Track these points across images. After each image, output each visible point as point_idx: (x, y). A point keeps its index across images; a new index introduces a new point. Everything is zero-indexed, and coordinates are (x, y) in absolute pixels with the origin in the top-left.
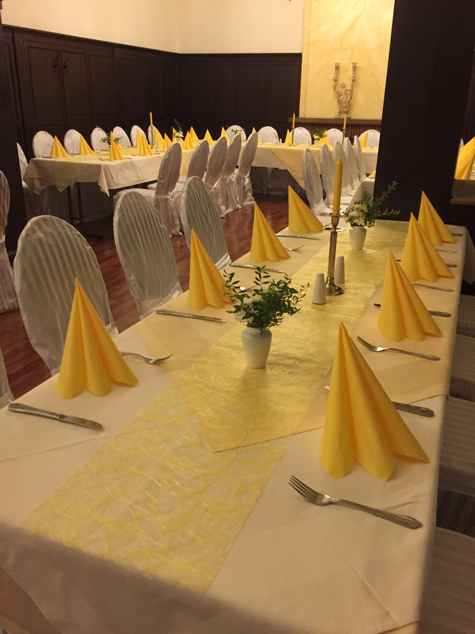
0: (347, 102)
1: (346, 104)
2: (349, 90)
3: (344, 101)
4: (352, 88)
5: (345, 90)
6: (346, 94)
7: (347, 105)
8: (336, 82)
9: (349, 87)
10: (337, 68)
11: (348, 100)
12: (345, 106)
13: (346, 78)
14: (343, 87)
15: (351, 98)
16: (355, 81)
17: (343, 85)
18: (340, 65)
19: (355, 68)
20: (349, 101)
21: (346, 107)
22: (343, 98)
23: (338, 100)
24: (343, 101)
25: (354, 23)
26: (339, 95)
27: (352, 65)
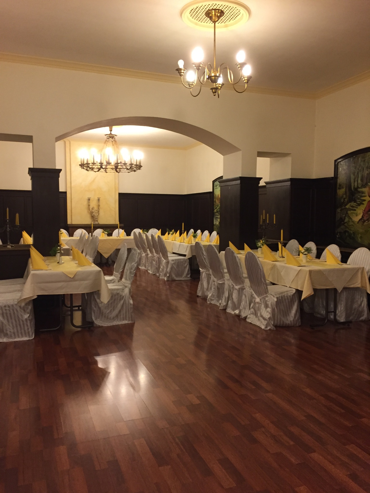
1: (96, 217)
2: (97, 210)
5: (95, 210)
6: (95, 212)
8: (89, 206)
9: (96, 208)
13: (93, 204)
15: (99, 214)
16: (100, 206)
18: (91, 199)
19: (99, 200)
20: (98, 216)
21: (97, 219)
23: (91, 215)
25: (94, 179)
26: (91, 213)
27: (97, 199)
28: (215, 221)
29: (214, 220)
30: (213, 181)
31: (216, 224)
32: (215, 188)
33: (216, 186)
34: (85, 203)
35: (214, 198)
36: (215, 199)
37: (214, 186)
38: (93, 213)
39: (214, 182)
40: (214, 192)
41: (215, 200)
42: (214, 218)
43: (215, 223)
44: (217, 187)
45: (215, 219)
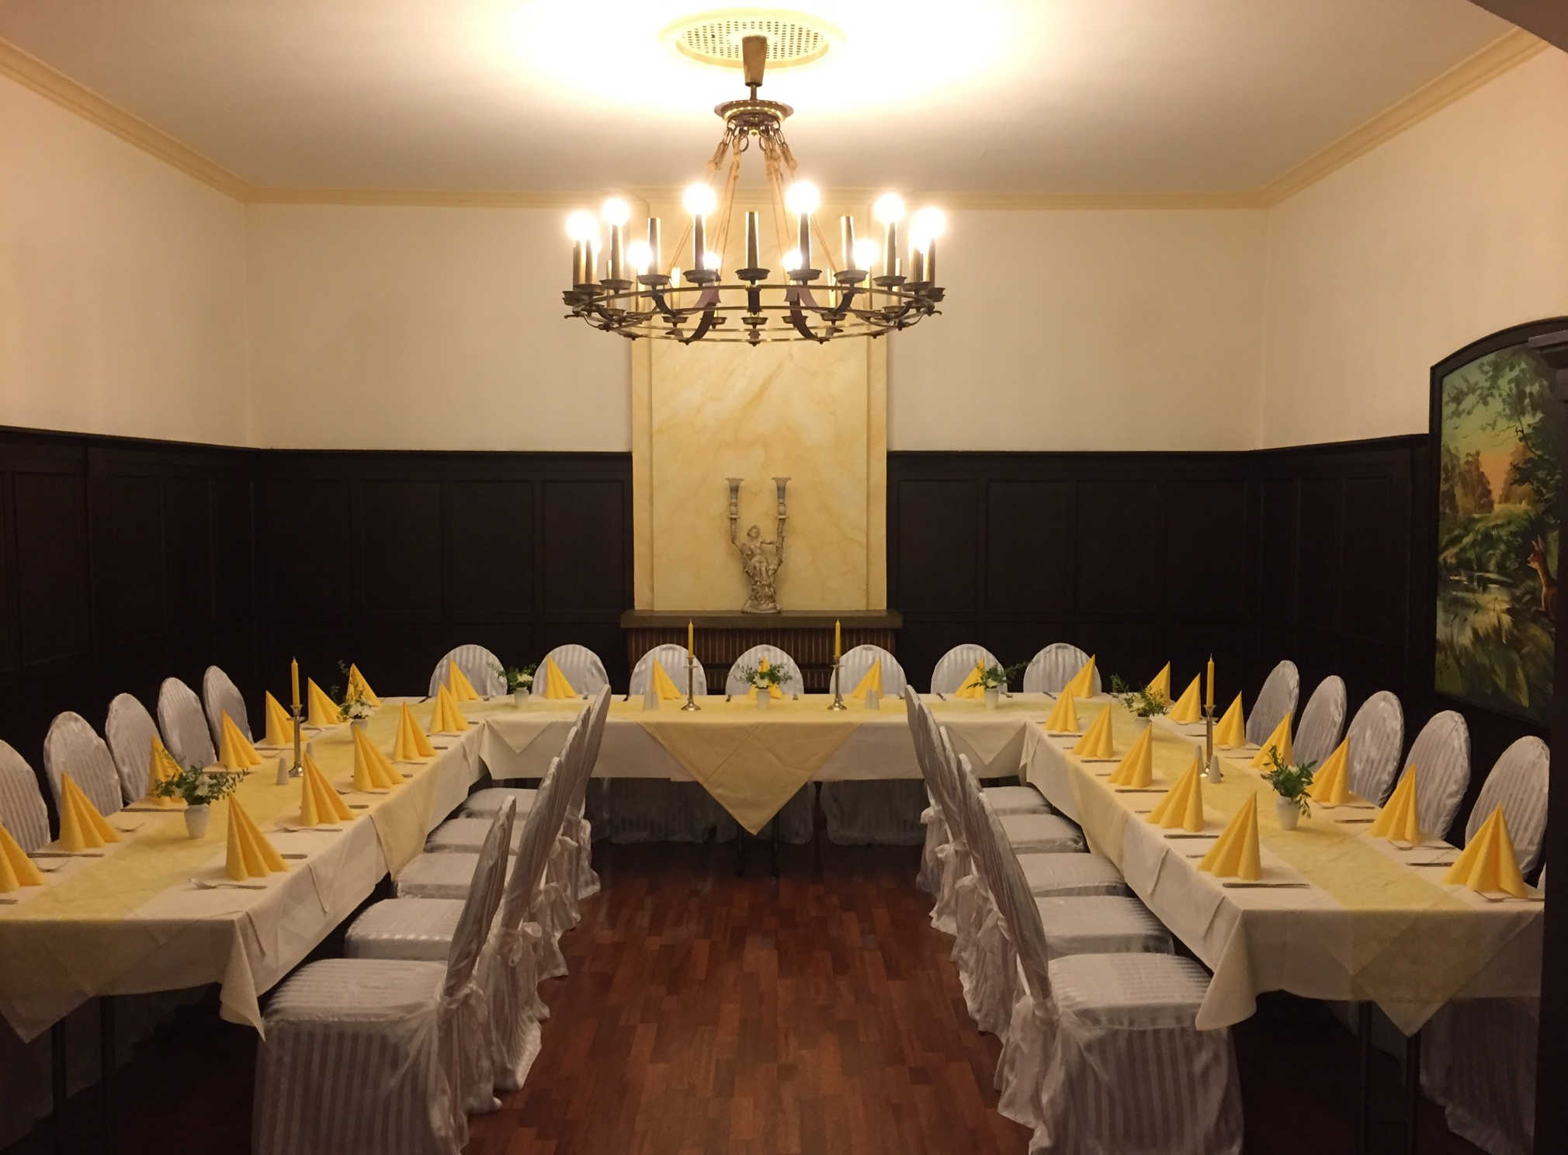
0: (770, 572)
1: (769, 577)
3: (763, 569)
4: (781, 539)
5: (762, 543)
6: (763, 552)
7: (772, 579)
8: (736, 523)
9: (769, 533)
10: (735, 490)
11: (771, 567)
12: (768, 583)
13: (757, 513)
14: (754, 535)
15: (780, 562)
16: (787, 520)
17: (755, 530)
18: (742, 484)
19: (781, 490)
20: (775, 571)
21: (769, 586)
22: (760, 562)
23: (745, 568)
24: (760, 570)
25: (764, 387)
26: (745, 556)
27: (774, 484)
28: (1446, 624)
29: (1441, 616)
30: (1433, 369)
31: (1451, 644)
32: (1447, 410)
33: (1458, 399)
34: (719, 505)
35: (1443, 476)
36: (1447, 480)
37: (1445, 398)
38: (752, 555)
39: (1439, 373)
40: (1444, 439)
41: (1444, 487)
42: (1439, 604)
43: (1441, 633)
44: (1462, 407)
45: (1446, 610)
